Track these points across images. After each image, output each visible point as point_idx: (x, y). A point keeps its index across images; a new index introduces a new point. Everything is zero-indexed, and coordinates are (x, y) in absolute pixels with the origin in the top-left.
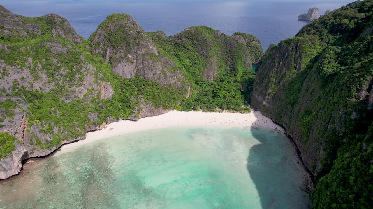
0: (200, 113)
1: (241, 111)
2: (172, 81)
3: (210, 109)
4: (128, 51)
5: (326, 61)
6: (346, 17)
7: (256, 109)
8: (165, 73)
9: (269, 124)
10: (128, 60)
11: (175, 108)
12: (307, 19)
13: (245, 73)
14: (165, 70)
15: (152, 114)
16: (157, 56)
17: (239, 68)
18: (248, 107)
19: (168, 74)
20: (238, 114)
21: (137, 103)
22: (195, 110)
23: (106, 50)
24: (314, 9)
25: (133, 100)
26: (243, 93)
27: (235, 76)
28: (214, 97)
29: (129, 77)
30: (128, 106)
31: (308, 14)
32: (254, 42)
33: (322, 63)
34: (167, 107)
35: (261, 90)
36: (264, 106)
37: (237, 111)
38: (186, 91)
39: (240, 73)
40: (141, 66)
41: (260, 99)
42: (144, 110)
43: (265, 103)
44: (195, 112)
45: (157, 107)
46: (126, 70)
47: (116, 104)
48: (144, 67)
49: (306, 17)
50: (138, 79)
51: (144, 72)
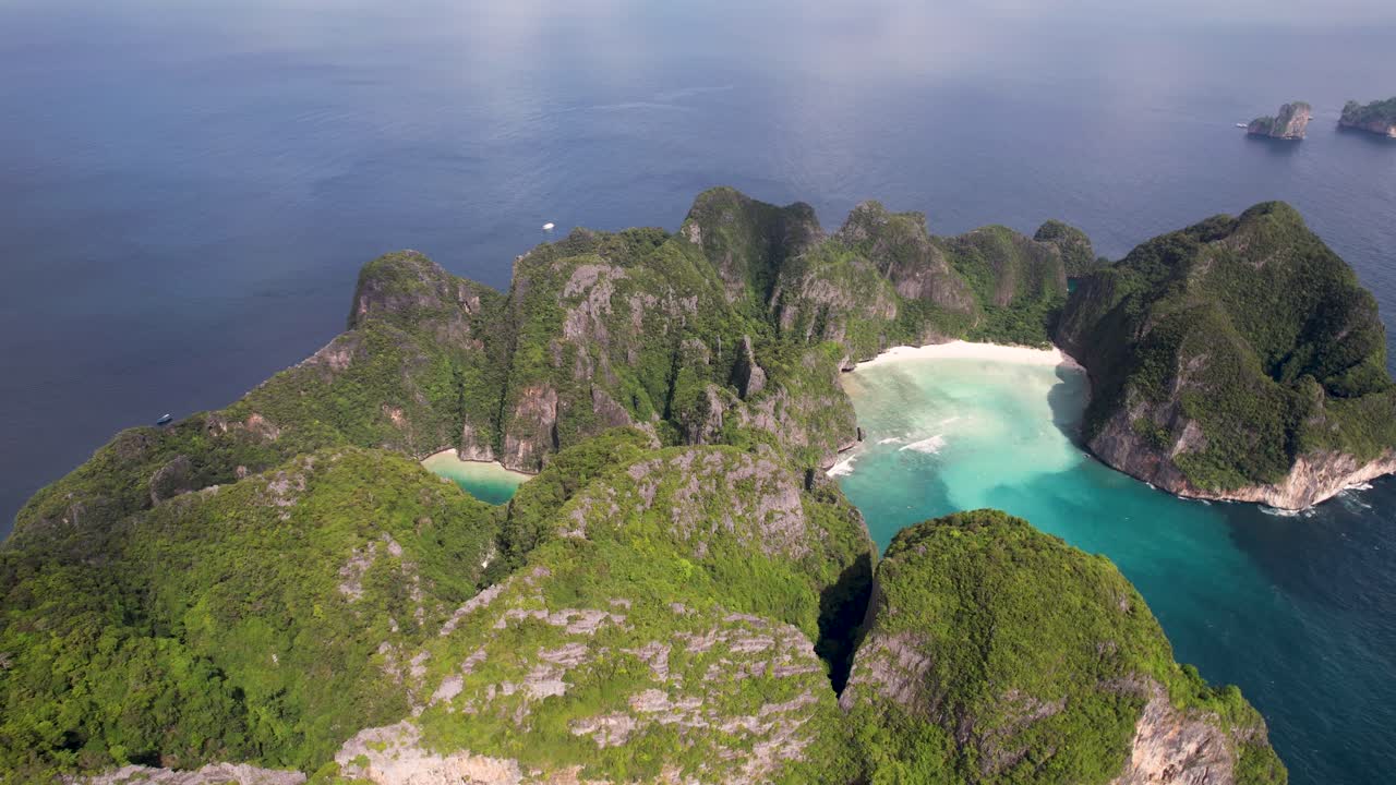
0: (991, 345)
1: (1041, 347)
2: (961, 306)
3: (1004, 343)
4: (917, 269)
7: (1060, 347)
8: (954, 296)
9: (1072, 364)
10: (915, 279)
11: (960, 338)
12: (1271, 134)
13: (1055, 298)
14: (955, 292)
15: (937, 341)
16: (946, 276)
17: (1047, 292)
18: (1051, 344)
19: (957, 297)
20: (1037, 350)
21: (923, 328)
22: (985, 341)
23: (888, 265)
24: (1298, 105)
25: (918, 323)
26: (1046, 327)
27: (1040, 301)
28: (1008, 329)
29: (912, 297)
30: (913, 331)
31: (1276, 120)
32: (1079, 243)
34: (954, 336)
35: (1068, 324)
36: (1070, 344)
37: (1036, 347)
38: (975, 319)
39: (1047, 299)
40: (928, 287)
41: (1066, 335)
42: (929, 337)
43: (1070, 340)
44: (985, 345)
45: (944, 335)
46: (911, 289)
47: (899, 327)
48: (932, 288)
49: (1270, 127)
50: (924, 301)
51: (931, 293)
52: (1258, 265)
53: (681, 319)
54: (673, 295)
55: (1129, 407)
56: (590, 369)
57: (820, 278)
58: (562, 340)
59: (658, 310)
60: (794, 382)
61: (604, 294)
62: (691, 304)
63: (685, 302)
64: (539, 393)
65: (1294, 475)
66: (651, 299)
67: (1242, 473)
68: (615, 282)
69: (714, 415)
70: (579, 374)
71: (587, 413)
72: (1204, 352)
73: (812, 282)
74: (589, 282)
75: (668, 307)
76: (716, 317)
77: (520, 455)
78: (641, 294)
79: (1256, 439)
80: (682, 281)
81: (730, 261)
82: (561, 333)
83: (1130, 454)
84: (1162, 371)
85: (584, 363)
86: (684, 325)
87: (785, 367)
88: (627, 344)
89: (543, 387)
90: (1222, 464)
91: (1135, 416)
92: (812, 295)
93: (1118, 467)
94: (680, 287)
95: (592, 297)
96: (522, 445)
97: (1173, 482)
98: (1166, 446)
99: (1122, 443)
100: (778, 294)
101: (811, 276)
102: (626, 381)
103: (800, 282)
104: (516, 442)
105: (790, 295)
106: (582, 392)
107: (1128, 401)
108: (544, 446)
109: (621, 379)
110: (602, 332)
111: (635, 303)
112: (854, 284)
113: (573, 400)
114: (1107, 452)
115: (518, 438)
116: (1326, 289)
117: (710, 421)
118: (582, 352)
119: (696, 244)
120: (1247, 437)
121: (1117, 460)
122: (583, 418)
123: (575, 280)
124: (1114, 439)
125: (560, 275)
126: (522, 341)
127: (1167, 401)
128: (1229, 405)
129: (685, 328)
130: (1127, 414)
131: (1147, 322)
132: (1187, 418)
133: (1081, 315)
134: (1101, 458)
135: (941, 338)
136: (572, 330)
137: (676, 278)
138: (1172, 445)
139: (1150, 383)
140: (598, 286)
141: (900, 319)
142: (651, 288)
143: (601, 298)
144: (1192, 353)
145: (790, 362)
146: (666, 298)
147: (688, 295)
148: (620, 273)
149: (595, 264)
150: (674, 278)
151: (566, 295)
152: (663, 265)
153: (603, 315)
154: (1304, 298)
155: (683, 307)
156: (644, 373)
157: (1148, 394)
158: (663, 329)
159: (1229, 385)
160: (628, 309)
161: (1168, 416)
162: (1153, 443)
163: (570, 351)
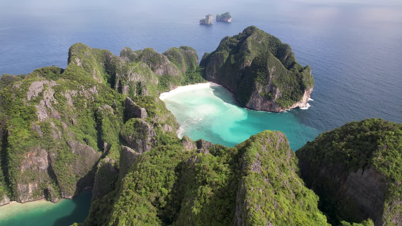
1: (205, 82)
2: (177, 74)
3: (193, 84)
4: (160, 64)
5: (231, 60)
6: (234, 42)
7: (210, 81)
9: (216, 85)
10: (161, 68)
11: (180, 85)
12: (206, 23)
13: (197, 68)
14: (174, 70)
15: (174, 88)
16: (170, 65)
17: (195, 66)
18: (207, 81)
19: (175, 72)
21: (169, 84)
22: (188, 85)
24: (209, 15)
25: (167, 83)
26: (202, 76)
28: (191, 79)
29: (161, 74)
30: (166, 86)
31: (206, 19)
33: (230, 60)
34: (178, 85)
35: (210, 73)
36: (213, 79)
37: (203, 82)
38: (182, 78)
39: (195, 68)
40: (166, 70)
41: (211, 77)
42: (171, 87)
43: (213, 78)
45: (175, 85)
46: (160, 72)
47: (161, 86)
48: (167, 70)
49: (205, 21)
50: (165, 75)
51: (167, 72)
52: (260, 42)
53: (91, 98)
54: (84, 88)
55: (258, 89)
56: (60, 133)
57: (133, 72)
58: (38, 122)
59: (79, 97)
60: (157, 110)
61: (49, 94)
62: (94, 90)
63: (91, 90)
64: (34, 154)
65: (304, 96)
66: (74, 92)
67: (293, 100)
68: (53, 88)
69: (151, 132)
70: (55, 137)
71: (68, 155)
72: (273, 65)
73: (131, 74)
74: (40, 90)
75: (83, 94)
76: (107, 94)
77: (30, 191)
78: (69, 91)
79: (292, 88)
80: (85, 81)
81: (95, 72)
82: (36, 118)
83: (261, 104)
84: (264, 75)
85: (56, 130)
86: (94, 100)
87: (151, 105)
88: (70, 116)
89: (36, 150)
90: (287, 98)
91: (260, 91)
92: (132, 79)
93: (259, 109)
94: (86, 84)
95: (45, 97)
96: (30, 186)
97: (277, 109)
98: (273, 98)
99: (258, 101)
100: (118, 82)
101: (130, 72)
102: (77, 134)
103: (126, 75)
104: (25, 186)
105: (124, 81)
106: (62, 145)
107: (257, 87)
108: (45, 181)
109: (75, 133)
110: (56, 113)
111: (67, 96)
112: (144, 73)
113: (58, 151)
114: (254, 106)
115: (26, 183)
116: (277, 46)
117: (150, 135)
118: (53, 124)
119: (80, 66)
120: (290, 88)
121: (258, 107)
122: (67, 158)
123: (31, 90)
124: (255, 101)
125: (21, 89)
126: (11, 129)
127: (268, 84)
128: (284, 80)
129: (95, 102)
130: (257, 91)
131: (244, 63)
132: (276, 87)
133: (214, 69)
134: (252, 108)
135: (175, 87)
136: (42, 116)
137: (82, 80)
138: (274, 97)
139: (262, 79)
140: (46, 91)
141: (160, 84)
142: (72, 87)
143: (49, 97)
144: (271, 67)
145: (152, 103)
146: (81, 90)
147: (91, 87)
148: (54, 83)
149: (40, 81)
150: (81, 80)
151: (29, 99)
152: (72, 76)
153: (53, 105)
154: (273, 50)
155: (91, 93)
156: (83, 127)
157: (262, 83)
158: (85, 104)
159: (281, 75)
160: (65, 99)
161: (270, 88)
162: (268, 98)
163: (45, 127)
